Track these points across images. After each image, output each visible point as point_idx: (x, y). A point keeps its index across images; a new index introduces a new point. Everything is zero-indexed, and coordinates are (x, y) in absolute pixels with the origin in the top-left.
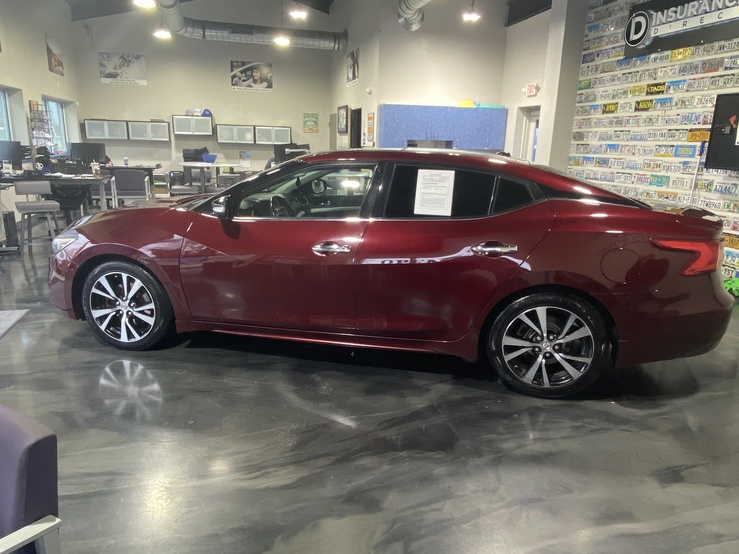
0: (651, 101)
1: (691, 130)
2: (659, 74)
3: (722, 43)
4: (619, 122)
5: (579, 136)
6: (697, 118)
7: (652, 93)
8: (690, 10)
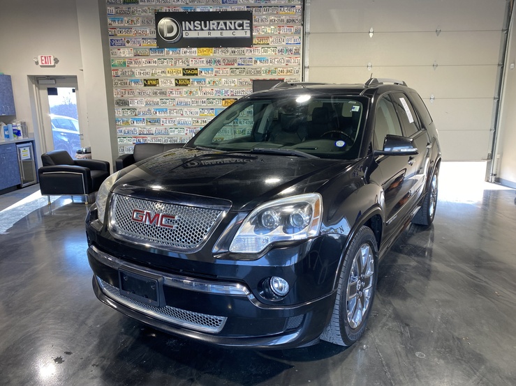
0: (189, 80)
1: (223, 99)
2: (191, 62)
3: (233, 49)
4: (163, 93)
5: (123, 103)
6: (226, 92)
7: (188, 75)
8: (211, 26)
